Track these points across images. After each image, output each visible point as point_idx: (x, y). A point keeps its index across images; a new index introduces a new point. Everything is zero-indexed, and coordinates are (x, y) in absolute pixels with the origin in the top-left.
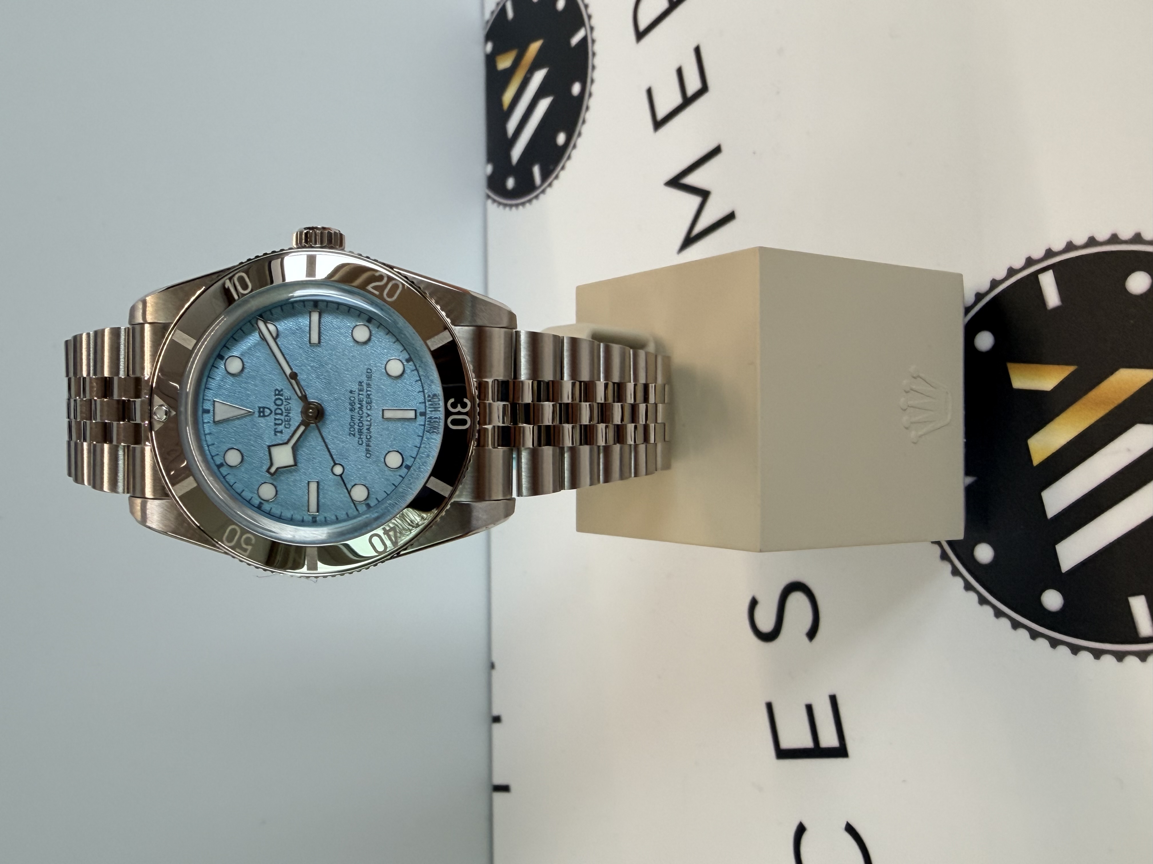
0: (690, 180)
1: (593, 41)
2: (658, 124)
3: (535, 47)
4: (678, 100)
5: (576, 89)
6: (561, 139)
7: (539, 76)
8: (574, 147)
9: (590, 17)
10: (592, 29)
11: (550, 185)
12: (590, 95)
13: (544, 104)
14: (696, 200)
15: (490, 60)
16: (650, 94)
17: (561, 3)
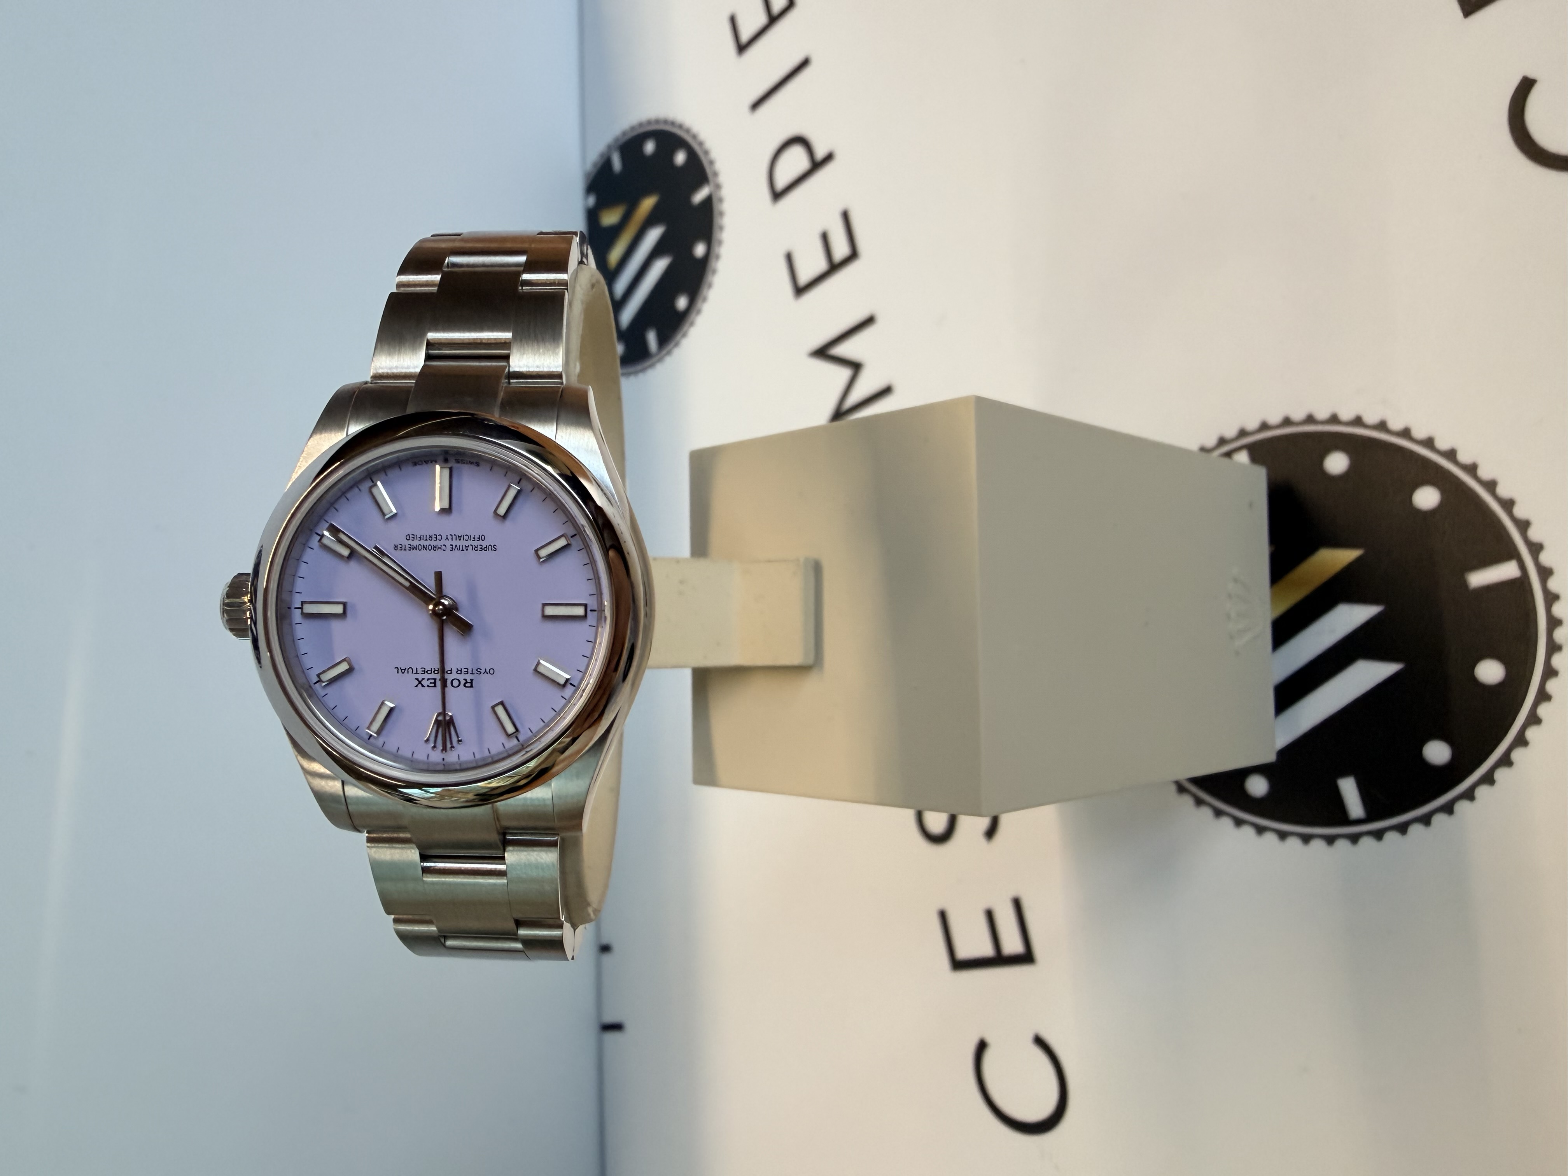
0: (840, 350)
1: (721, 200)
2: (800, 290)
3: (648, 204)
4: (823, 266)
5: (700, 250)
6: (682, 303)
7: (654, 235)
8: (699, 312)
9: (716, 174)
10: (718, 187)
11: (669, 353)
12: (718, 257)
13: (660, 265)
14: (847, 373)
15: (592, 216)
16: (789, 258)
17: (680, 158)
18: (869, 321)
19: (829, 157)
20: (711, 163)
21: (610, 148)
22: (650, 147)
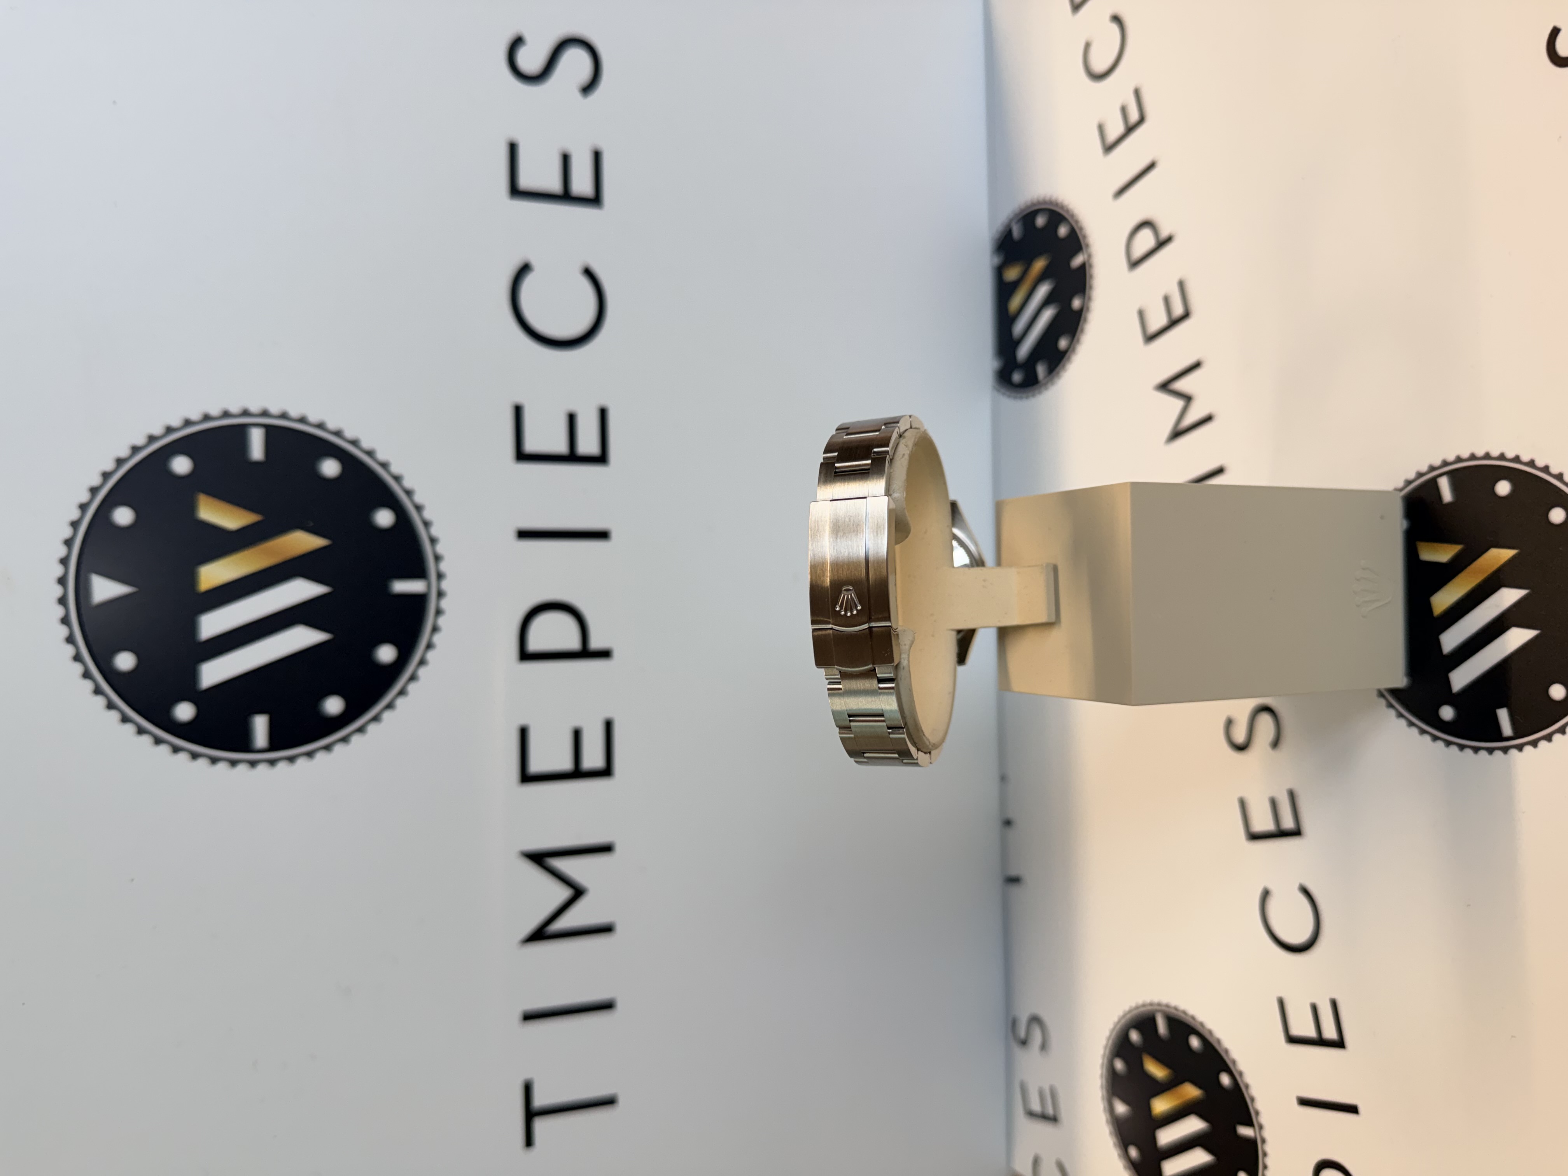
0: (1177, 386)
1: (1091, 266)
2: (1148, 339)
3: (1039, 265)
4: (1163, 321)
5: (1076, 303)
6: (1063, 343)
7: (1043, 290)
8: (1076, 351)
9: (1087, 246)
10: (1090, 256)
11: (1053, 383)
13: (1048, 315)
14: (1179, 403)
15: (998, 272)
16: (1141, 314)
17: (1063, 231)
18: (1197, 365)
19: (1169, 239)
20: (1085, 237)
21: (1011, 221)
22: (1040, 221)
